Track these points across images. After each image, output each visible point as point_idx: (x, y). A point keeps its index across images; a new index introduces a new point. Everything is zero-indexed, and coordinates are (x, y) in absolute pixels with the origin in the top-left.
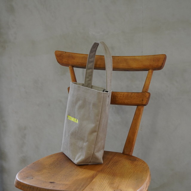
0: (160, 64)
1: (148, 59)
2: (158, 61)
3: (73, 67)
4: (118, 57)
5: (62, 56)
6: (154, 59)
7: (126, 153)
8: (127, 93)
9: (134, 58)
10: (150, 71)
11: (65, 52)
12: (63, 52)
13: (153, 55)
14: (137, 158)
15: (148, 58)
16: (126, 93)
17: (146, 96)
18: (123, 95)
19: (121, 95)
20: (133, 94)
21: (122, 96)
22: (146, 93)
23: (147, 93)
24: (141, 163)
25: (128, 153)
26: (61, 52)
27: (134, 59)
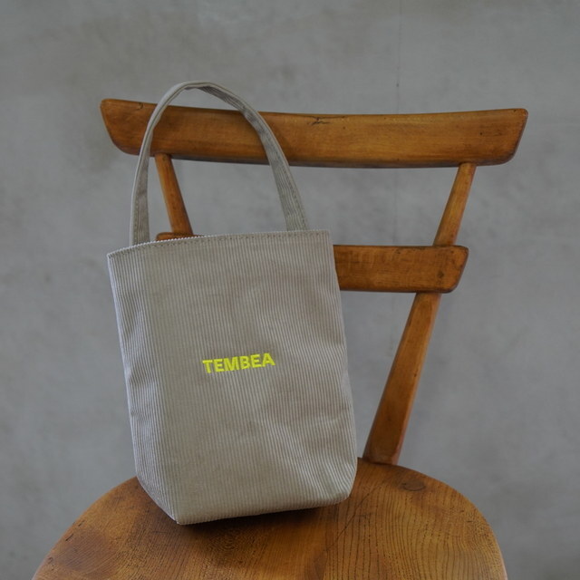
0: (506, 147)
1: (457, 127)
2: (501, 134)
3: (170, 156)
4: (343, 117)
5: (128, 119)
6: (482, 127)
7: (378, 460)
8: (379, 249)
9: (402, 121)
10: (467, 167)
11: (140, 103)
12: (130, 105)
13: (478, 113)
14: (425, 477)
15: (457, 121)
16: (375, 250)
17: (453, 262)
18: (365, 255)
19: (357, 255)
20: (404, 251)
21: (360, 259)
22: (452, 249)
23: (457, 251)
24: (448, 499)
25: (384, 458)
26: (123, 104)
27: (406, 126)
